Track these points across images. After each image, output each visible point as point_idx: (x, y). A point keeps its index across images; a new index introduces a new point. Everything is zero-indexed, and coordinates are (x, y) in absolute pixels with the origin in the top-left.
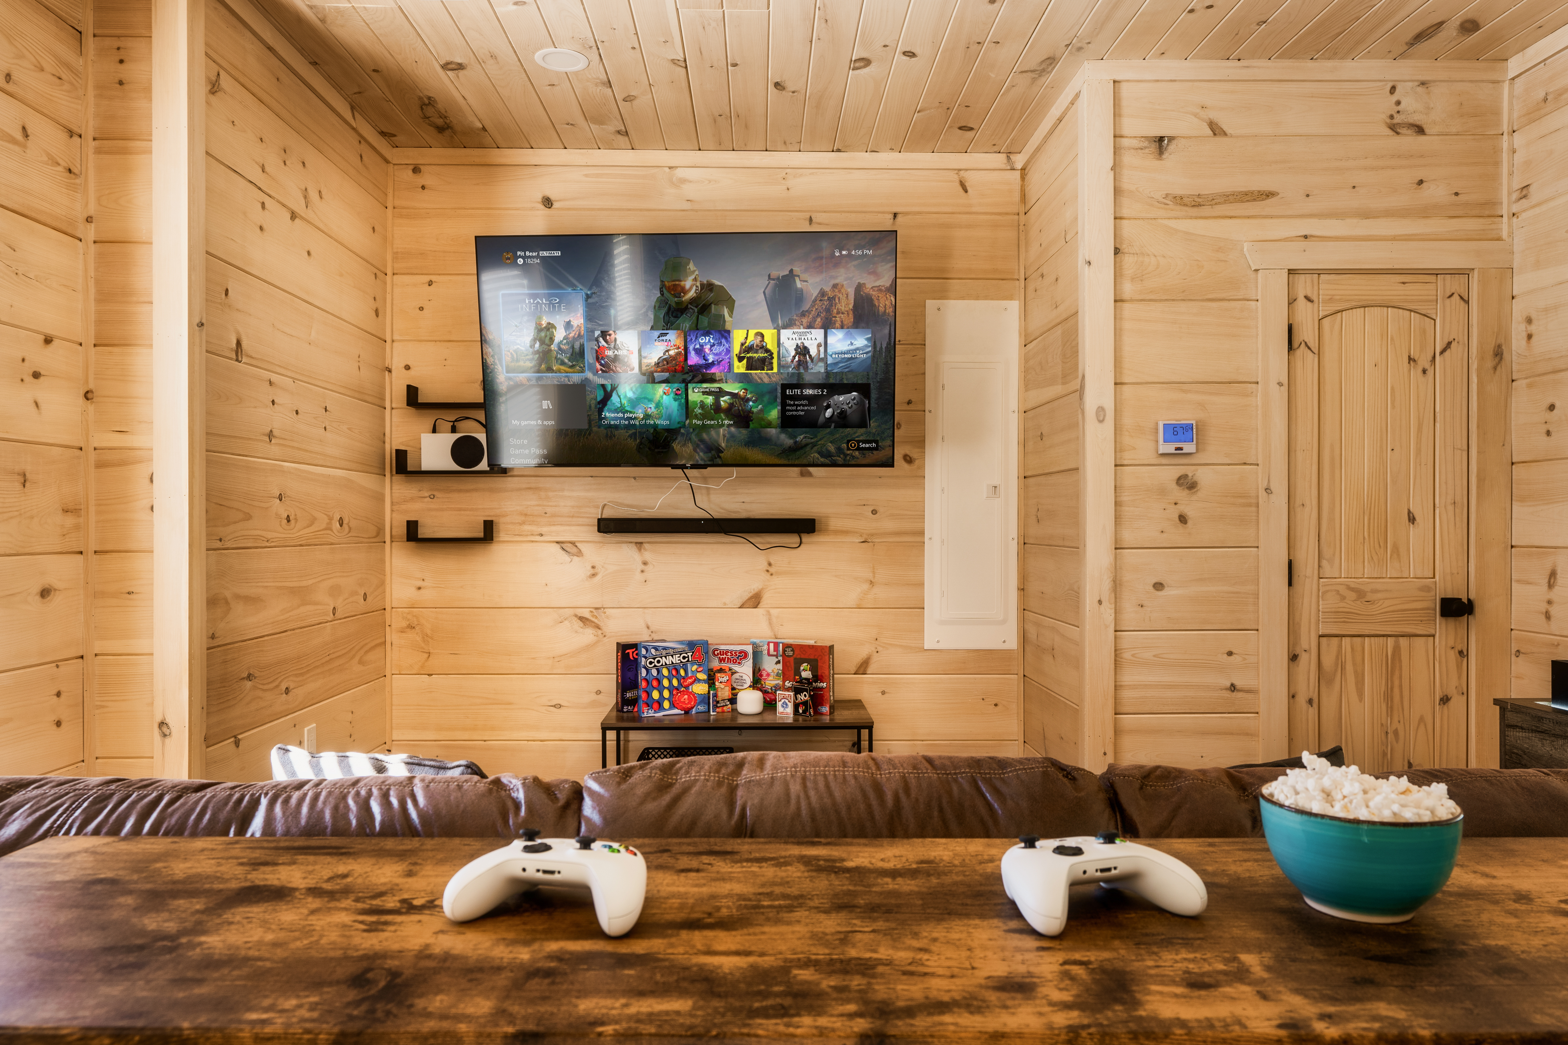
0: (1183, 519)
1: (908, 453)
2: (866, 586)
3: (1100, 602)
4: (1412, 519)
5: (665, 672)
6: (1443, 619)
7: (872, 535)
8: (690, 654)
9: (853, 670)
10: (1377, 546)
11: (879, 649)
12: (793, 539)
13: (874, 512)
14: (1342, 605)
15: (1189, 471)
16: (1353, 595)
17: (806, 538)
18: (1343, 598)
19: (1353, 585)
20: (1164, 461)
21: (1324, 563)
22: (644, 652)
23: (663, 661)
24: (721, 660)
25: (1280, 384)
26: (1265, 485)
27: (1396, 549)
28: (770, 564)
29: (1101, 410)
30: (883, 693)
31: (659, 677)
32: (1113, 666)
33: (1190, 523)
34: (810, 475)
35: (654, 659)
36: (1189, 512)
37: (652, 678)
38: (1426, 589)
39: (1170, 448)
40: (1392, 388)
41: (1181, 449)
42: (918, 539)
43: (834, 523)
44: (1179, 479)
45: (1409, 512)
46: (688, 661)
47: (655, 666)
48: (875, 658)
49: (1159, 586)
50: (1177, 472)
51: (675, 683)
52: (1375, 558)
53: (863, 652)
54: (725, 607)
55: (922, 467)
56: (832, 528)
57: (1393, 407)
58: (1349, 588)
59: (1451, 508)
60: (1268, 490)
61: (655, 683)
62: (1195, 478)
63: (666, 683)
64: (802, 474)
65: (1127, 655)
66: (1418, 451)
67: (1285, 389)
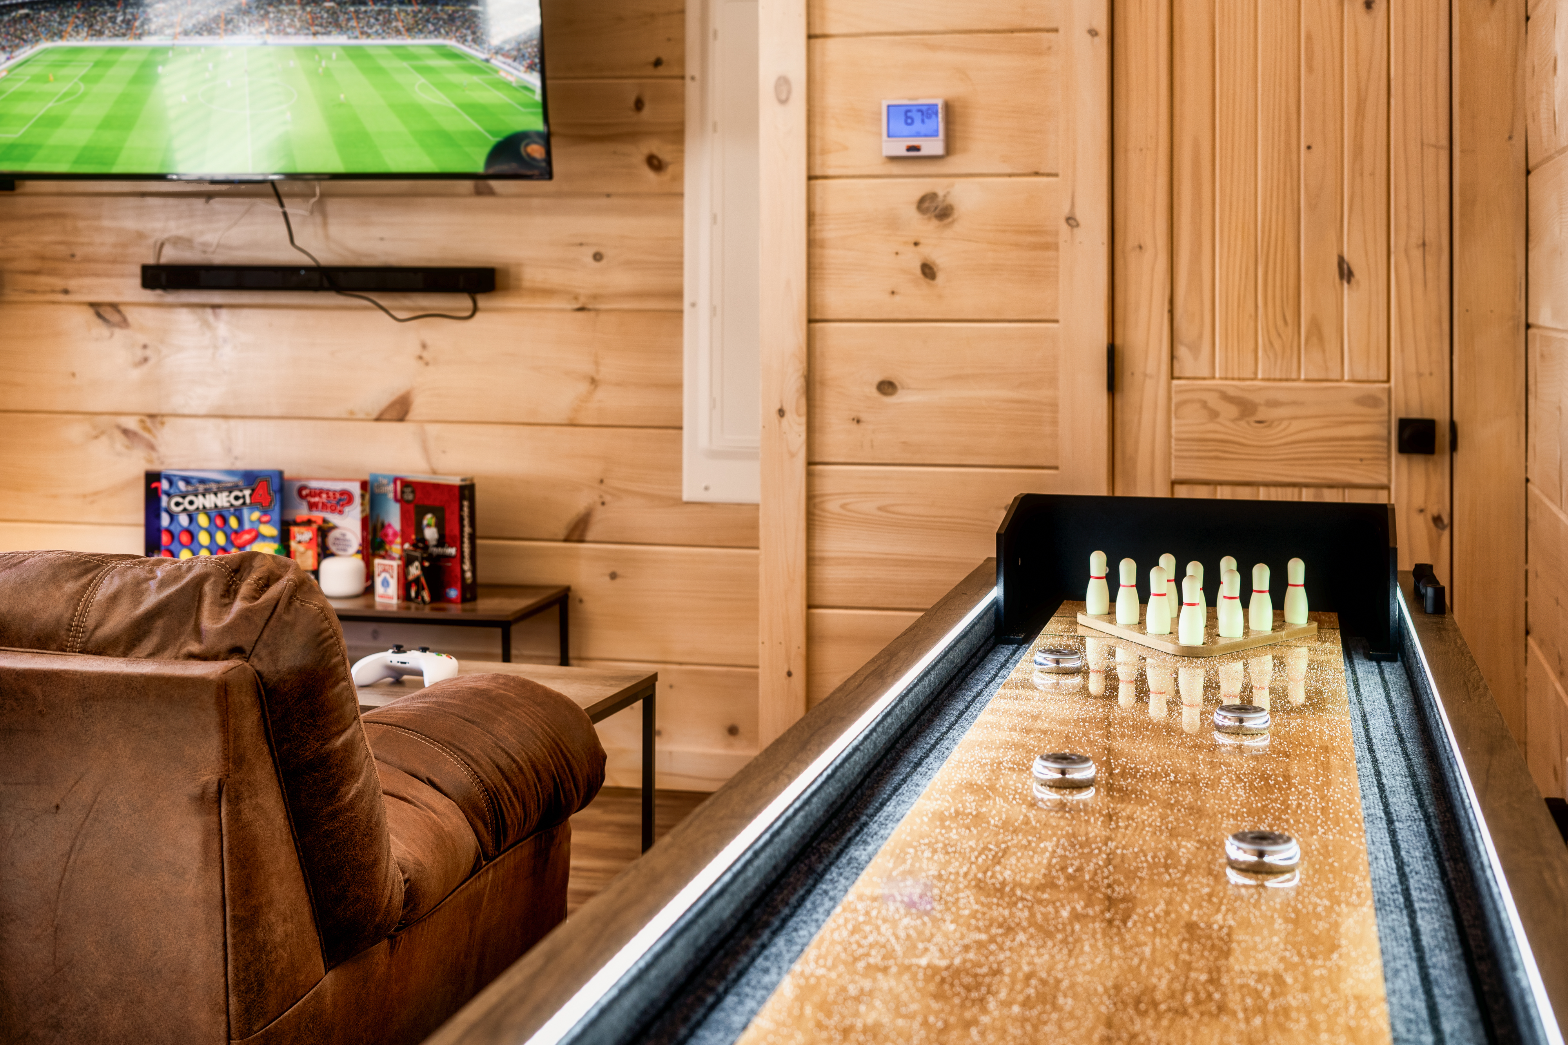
0: (928, 271)
1: (656, 152)
2: (583, 387)
3: (781, 412)
4: (1346, 273)
5: (203, 520)
6: (1404, 459)
7: (595, 297)
8: (247, 493)
9: (562, 533)
10: (1280, 322)
11: (607, 498)
12: (463, 302)
13: (598, 257)
14: (1211, 426)
15: (938, 186)
16: (1233, 411)
17: (483, 301)
18: (1214, 415)
19: (1231, 392)
20: (895, 169)
21: (1182, 352)
22: (165, 485)
23: (199, 501)
24: (312, 506)
25: (1093, 33)
26: (1065, 211)
27: (1316, 327)
28: (424, 346)
29: (783, 82)
30: (613, 576)
31: (192, 528)
32: (803, 524)
33: (941, 278)
34: (491, 193)
35: (184, 497)
36: (940, 259)
37: (179, 529)
38: (1370, 401)
39: (899, 148)
40: (1309, 37)
41: (916, 148)
42: (672, 305)
43: (531, 276)
44: (922, 200)
45: (1341, 260)
46: (244, 503)
47: (185, 510)
48: (600, 514)
49: (887, 387)
50: (917, 188)
51: (221, 539)
52: (1277, 344)
53: (581, 502)
54: (351, 417)
55: (679, 178)
56: (526, 284)
57: (1310, 69)
58: (1226, 397)
59: (1416, 254)
60: (1071, 220)
61: (185, 538)
62: (950, 200)
63: (204, 538)
64: (479, 193)
65: (832, 506)
66: (1358, 151)
67: (1102, 42)
